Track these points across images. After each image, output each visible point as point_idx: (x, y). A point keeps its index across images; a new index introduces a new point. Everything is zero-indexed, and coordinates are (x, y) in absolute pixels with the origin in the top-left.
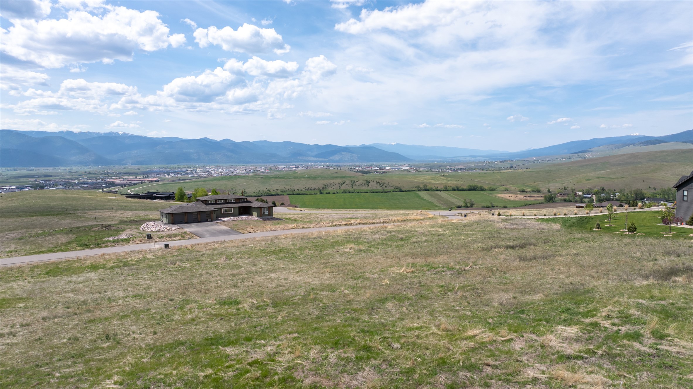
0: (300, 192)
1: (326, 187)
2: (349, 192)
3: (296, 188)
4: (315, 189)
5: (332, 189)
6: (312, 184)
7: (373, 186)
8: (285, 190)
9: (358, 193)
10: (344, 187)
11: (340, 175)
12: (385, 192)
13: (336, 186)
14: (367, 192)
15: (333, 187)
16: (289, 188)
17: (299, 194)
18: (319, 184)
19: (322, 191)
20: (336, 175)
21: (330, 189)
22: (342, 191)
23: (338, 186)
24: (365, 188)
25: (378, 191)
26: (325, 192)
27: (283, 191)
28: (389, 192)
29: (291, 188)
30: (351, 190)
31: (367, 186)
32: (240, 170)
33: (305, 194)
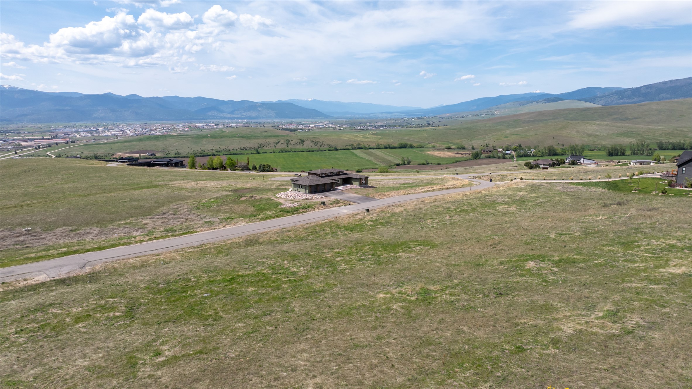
0: (235, 152)
1: (261, 146)
2: (286, 152)
3: (231, 148)
4: (250, 149)
5: (267, 148)
6: (246, 144)
7: (308, 145)
8: (219, 150)
9: (295, 152)
10: (279, 146)
11: (270, 134)
12: (321, 151)
13: (271, 145)
14: (304, 151)
15: (268, 146)
16: (224, 148)
17: (236, 154)
18: (254, 143)
19: (259, 151)
20: (266, 134)
21: (265, 148)
22: (279, 150)
23: (273, 145)
24: (300, 147)
25: (314, 150)
26: (261, 152)
27: (218, 151)
28: (325, 151)
29: (226, 147)
30: (288, 149)
31: (302, 145)
32: (157, 129)
33: (241, 154)
